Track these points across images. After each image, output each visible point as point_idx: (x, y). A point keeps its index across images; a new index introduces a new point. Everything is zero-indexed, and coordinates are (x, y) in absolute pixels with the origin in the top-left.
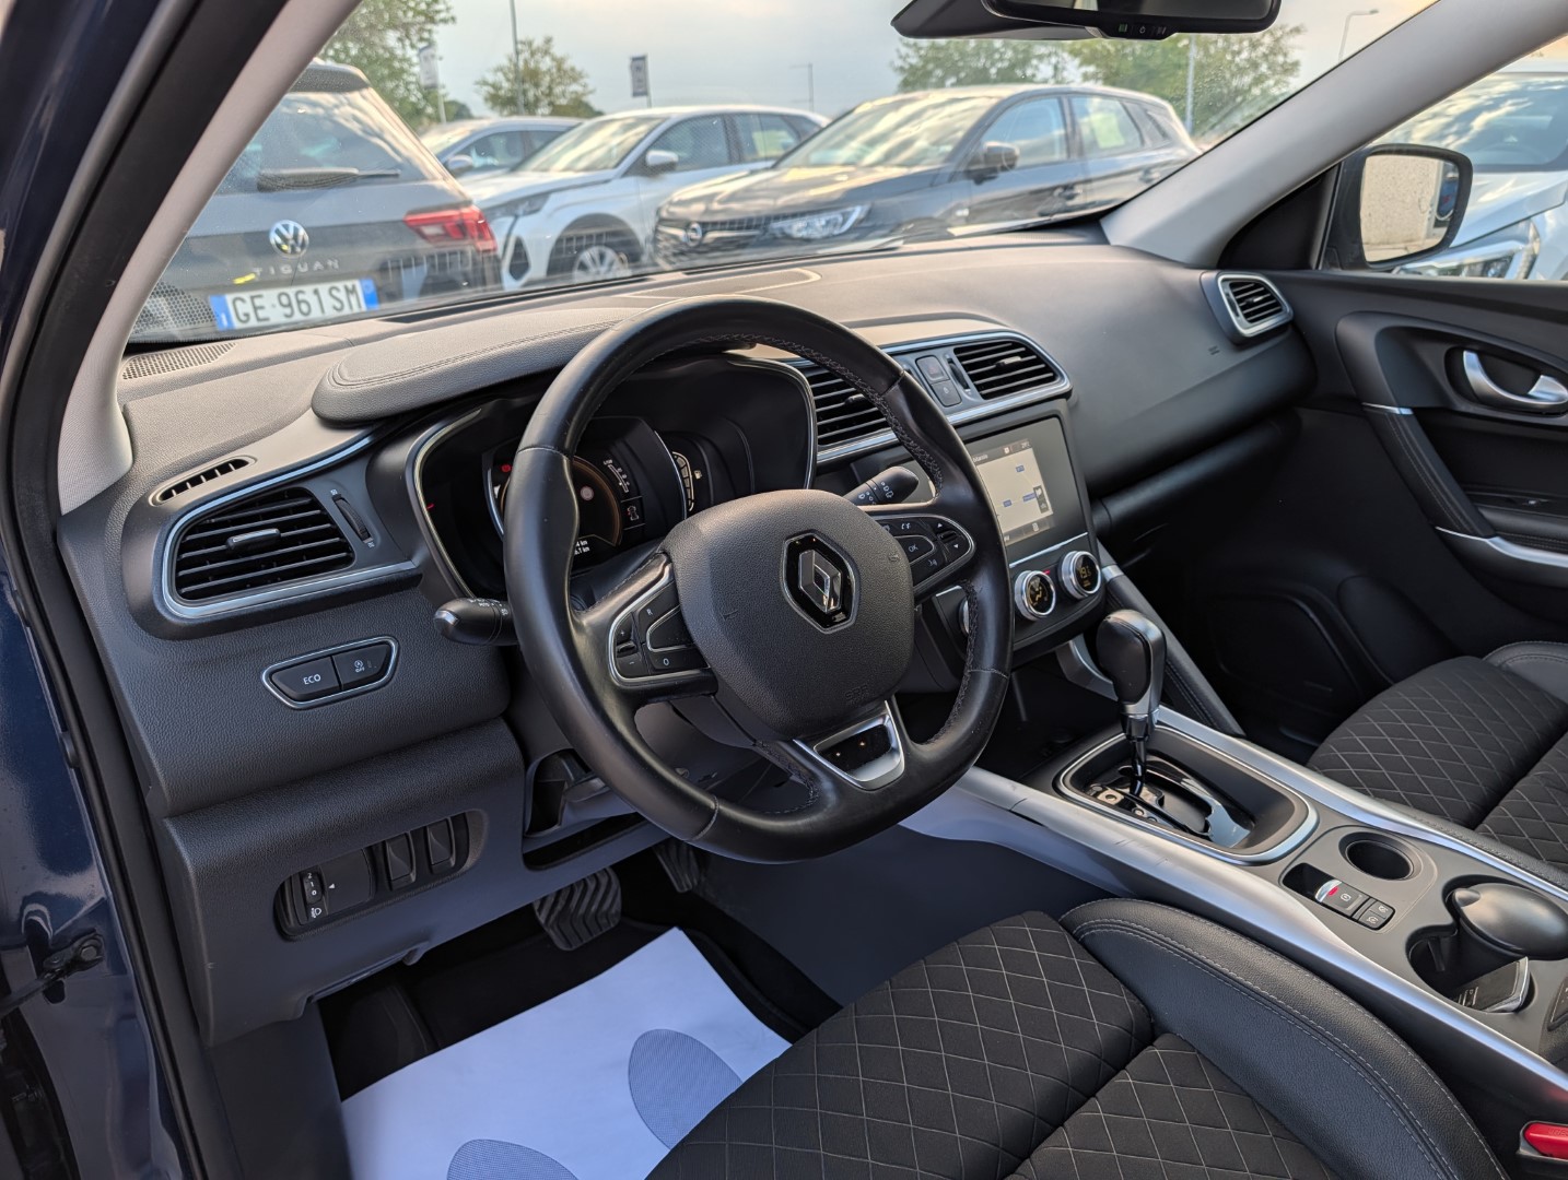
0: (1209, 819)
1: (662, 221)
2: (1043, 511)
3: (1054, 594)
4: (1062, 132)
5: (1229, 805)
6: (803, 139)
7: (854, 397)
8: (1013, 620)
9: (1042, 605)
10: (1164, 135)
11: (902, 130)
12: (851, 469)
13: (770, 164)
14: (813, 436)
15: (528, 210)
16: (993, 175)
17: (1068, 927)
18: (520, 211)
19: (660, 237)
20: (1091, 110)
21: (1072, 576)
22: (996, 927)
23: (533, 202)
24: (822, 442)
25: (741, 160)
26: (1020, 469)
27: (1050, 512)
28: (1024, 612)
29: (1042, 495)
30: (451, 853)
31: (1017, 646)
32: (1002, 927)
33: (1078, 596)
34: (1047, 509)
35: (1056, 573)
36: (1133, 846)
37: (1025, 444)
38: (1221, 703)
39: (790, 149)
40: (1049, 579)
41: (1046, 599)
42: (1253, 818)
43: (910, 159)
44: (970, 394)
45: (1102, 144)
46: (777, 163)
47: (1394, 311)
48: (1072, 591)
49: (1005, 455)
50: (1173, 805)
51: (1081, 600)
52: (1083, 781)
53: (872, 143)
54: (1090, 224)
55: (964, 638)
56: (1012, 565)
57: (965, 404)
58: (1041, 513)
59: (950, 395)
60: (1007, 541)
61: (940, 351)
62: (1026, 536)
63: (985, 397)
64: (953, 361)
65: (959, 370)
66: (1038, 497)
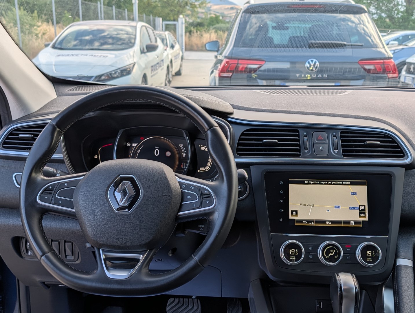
2: (361, 217)
21: (359, 253)
26: (354, 194)
27: (366, 219)
29: (364, 210)
34: (364, 217)
41: (336, 257)
48: (359, 261)
57: (330, 156)
58: (359, 218)
59: (322, 151)
60: (328, 224)
61: (332, 131)
62: (343, 225)
63: (345, 156)
64: (337, 136)
65: (338, 141)
66: (360, 210)
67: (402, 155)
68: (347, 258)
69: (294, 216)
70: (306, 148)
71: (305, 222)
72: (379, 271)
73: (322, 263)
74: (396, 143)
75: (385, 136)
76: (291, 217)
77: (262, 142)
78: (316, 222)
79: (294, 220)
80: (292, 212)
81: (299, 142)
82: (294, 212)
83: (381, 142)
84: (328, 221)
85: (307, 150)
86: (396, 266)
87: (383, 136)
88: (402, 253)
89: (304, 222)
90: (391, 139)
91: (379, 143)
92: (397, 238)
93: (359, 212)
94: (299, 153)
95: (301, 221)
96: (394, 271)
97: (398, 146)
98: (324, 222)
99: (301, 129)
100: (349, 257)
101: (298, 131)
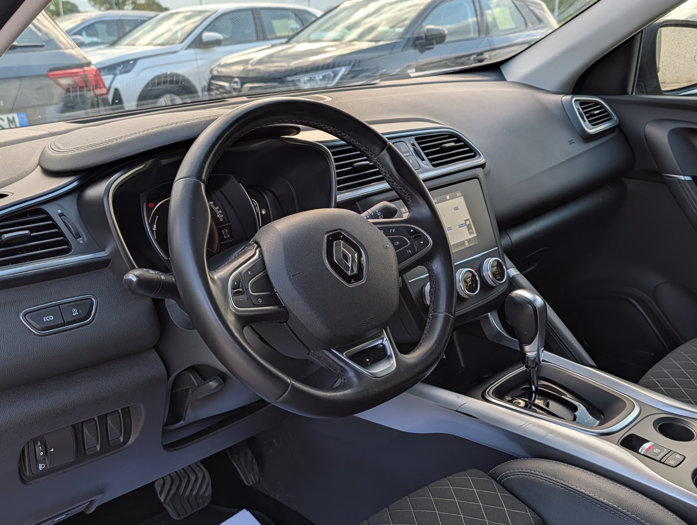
0: (577, 413)
1: (214, 77)
2: (470, 234)
3: (479, 282)
4: (475, 19)
5: (588, 406)
6: (305, 25)
7: (357, 164)
8: (455, 299)
9: (472, 289)
10: (540, 20)
11: (369, 20)
12: (357, 206)
13: (284, 40)
14: (335, 186)
15: (123, 71)
16: (431, 46)
17: (494, 477)
18: (117, 72)
19: (212, 87)
20: (492, 6)
21: (489, 273)
22: (450, 477)
23: (126, 65)
24: (340, 189)
25: (265, 39)
26: (456, 209)
27: (475, 235)
28: (461, 294)
29: (470, 224)
30: (121, 434)
31: (458, 314)
32: (454, 477)
33: (494, 285)
34: (473, 233)
35: (479, 270)
36: (530, 427)
37: (458, 194)
38: (582, 348)
39: (299, 31)
40: (475, 273)
41: (474, 285)
42: (603, 414)
43: (376, 37)
44: (426, 164)
45: (501, 27)
46: (289, 39)
47: (677, 119)
48: (490, 282)
49: (447, 200)
50: (554, 406)
51: (495, 287)
52: (500, 393)
53: (350, 28)
54: (495, 70)
55: (427, 308)
56: (455, 264)
61: (407, 139)
62: (460, 248)
64: (415, 145)
65: (419, 150)
66: (467, 225)
72: (504, 288)
87: (449, 136)
91: (453, 144)
93: (468, 228)
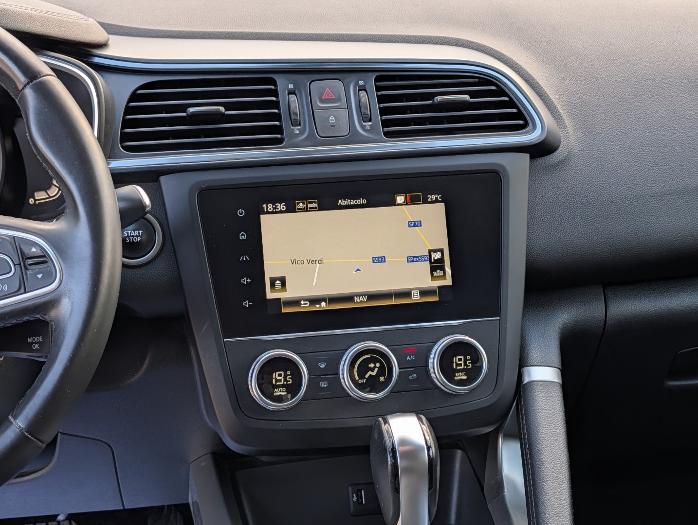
2: (435, 278)
3: (395, 377)
9: (374, 386)
26: (415, 224)
27: (446, 282)
34: (442, 278)
37: (438, 197)
40: (393, 358)
41: (381, 379)
49: (395, 205)
57: (352, 138)
58: (432, 280)
59: (334, 126)
60: (360, 302)
61: (354, 76)
62: (394, 302)
63: (388, 135)
64: (367, 88)
65: (370, 99)
66: (433, 261)
67: (521, 122)
68: (410, 378)
69: (279, 291)
70: (296, 123)
71: (305, 304)
72: (484, 400)
73: (350, 396)
74: (506, 95)
75: (481, 80)
76: (270, 295)
77: (184, 114)
78: (332, 300)
79: (280, 299)
80: (273, 281)
81: (279, 108)
82: (278, 282)
83: (472, 94)
84: (359, 295)
85: (299, 127)
86: (522, 385)
87: (477, 80)
88: (534, 353)
89: (302, 302)
90: (494, 88)
91: (466, 97)
92: (520, 321)
93: (431, 267)
94: (279, 136)
95: (296, 302)
96: (520, 396)
97: (511, 104)
98: (349, 298)
99: (281, 75)
100: (414, 376)
101: (273, 82)
